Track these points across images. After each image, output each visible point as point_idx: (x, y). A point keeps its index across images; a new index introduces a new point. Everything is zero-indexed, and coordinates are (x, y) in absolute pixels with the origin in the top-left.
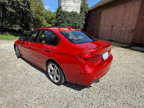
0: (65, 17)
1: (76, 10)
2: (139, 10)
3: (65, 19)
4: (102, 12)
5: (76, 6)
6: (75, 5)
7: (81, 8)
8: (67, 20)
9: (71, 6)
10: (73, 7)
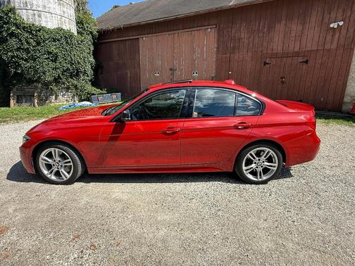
0: (38, 44)
1: (67, 25)
2: (216, 45)
3: (39, 48)
4: (141, 40)
5: (66, 15)
6: (64, 12)
7: (80, 23)
8: (49, 53)
9: (51, 11)
10: (59, 17)
